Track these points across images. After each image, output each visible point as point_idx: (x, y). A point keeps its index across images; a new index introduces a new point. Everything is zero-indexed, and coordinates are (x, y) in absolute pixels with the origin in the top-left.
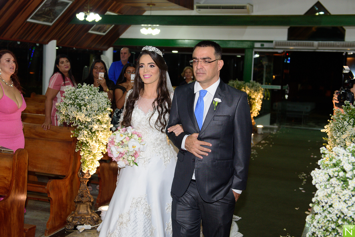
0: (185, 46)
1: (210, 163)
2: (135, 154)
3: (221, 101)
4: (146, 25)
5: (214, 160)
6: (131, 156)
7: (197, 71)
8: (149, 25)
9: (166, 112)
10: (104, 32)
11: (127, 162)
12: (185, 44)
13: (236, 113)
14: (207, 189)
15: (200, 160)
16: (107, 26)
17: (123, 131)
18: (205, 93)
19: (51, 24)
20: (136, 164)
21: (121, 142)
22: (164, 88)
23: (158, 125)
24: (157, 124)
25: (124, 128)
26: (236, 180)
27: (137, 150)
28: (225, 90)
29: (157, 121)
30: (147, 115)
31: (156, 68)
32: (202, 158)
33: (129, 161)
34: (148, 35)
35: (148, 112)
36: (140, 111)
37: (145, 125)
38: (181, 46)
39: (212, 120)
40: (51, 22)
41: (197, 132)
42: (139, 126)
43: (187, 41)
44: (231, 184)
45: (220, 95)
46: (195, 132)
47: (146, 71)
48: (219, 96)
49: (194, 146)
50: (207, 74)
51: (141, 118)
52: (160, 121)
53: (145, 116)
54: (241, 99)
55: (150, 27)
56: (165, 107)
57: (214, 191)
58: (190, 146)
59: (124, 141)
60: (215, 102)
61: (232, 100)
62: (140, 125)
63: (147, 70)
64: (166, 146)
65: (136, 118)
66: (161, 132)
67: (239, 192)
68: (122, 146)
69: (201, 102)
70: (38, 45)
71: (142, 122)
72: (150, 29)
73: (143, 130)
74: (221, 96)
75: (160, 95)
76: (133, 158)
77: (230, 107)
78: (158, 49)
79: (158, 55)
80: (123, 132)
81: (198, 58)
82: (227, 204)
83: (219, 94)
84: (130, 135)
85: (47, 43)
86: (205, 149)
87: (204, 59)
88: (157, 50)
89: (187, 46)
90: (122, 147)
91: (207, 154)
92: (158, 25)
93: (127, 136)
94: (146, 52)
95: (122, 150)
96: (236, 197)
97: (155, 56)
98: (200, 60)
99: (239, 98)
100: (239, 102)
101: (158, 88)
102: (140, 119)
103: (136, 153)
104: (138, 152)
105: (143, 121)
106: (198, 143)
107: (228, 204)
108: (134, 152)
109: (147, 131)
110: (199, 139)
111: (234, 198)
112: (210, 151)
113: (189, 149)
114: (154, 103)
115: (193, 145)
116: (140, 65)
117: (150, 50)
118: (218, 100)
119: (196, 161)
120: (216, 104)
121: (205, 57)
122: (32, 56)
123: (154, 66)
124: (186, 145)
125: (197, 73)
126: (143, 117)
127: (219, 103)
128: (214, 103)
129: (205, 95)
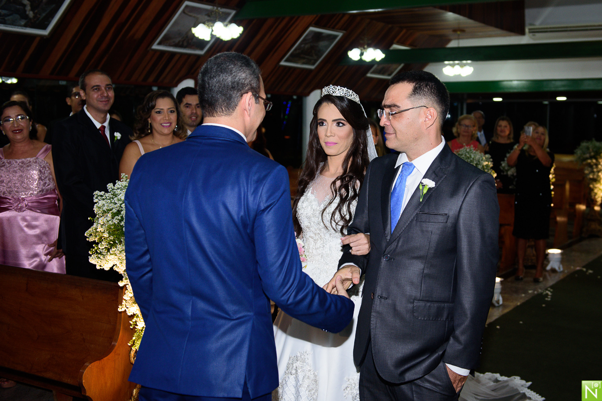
0: (512, 91)
3: (435, 186)
4: (451, 62)
5: (410, 300)
8: (457, 62)
9: (353, 198)
10: (389, 75)
12: (512, 88)
15: (383, 297)
16: (394, 66)
18: (411, 170)
19: (313, 67)
23: (336, 221)
29: (335, 213)
30: (323, 205)
31: (347, 127)
34: (456, 76)
35: (325, 200)
36: (313, 198)
37: (318, 224)
38: (507, 91)
39: (415, 219)
40: (313, 64)
43: (515, 83)
47: (329, 134)
51: (312, 210)
52: (340, 211)
53: (318, 208)
55: (458, 64)
60: (424, 186)
61: (458, 186)
62: (310, 223)
63: (331, 132)
65: (303, 210)
70: (295, 97)
72: (457, 67)
75: (349, 170)
77: (451, 197)
85: (308, 94)
88: (350, 93)
89: (515, 91)
92: (469, 62)
100: (471, 190)
109: (322, 235)
114: (334, 183)
116: (319, 121)
117: (337, 94)
121: (389, 104)
122: (287, 112)
126: (315, 209)
127: (430, 190)
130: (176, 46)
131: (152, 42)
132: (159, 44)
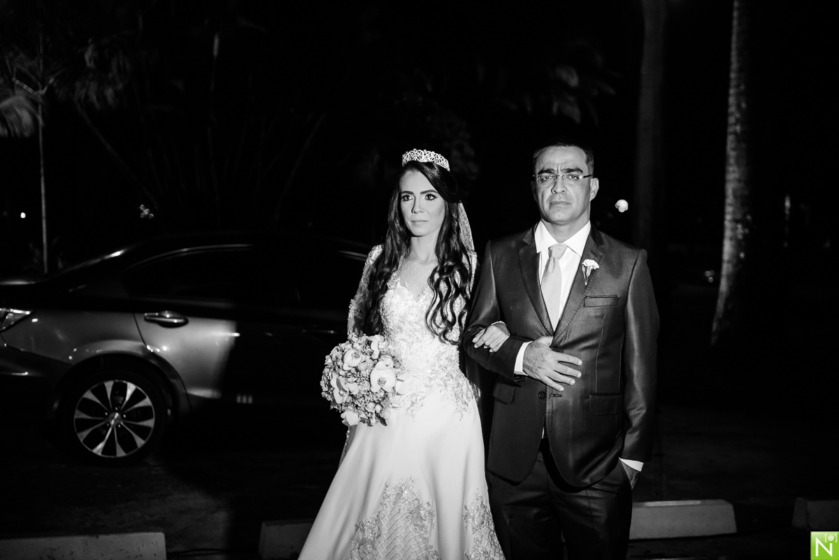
1: (578, 401)
2: (384, 399)
3: (598, 267)
5: (585, 394)
6: (374, 402)
7: (551, 197)
11: (363, 415)
13: (630, 292)
14: (571, 459)
15: (556, 394)
17: (360, 344)
18: (563, 251)
20: (383, 421)
21: (353, 371)
22: (454, 242)
23: (438, 324)
24: (435, 321)
25: (365, 337)
26: (630, 440)
27: (389, 390)
28: (603, 244)
29: (434, 315)
30: (421, 300)
32: (561, 388)
33: (368, 413)
35: (424, 294)
36: (406, 291)
37: (416, 323)
39: (582, 305)
41: (548, 334)
42: (401, 324)
44: (620, 448)
45: (594, 254)
46: (544, 334)
47: (417, 210)
48: (593, 256)
49: (544, 363)
50: (574, 205)
52: (441, 312)
53: (416, 303)
54: (638, 263)
56: (455, 284)
57: (585, 462)
58: (537, 364)
59: (362, 367)
60: (586, 267)
61: (621, 265)
62: (404, 322)
63: (420, 207)
65: (395, 307)
67: (636, 465)
68: (356, 379)
69: (556, 269)
71: (410, 316)
73: (411, 333)
74: (596, 256)
76: (378, 408)
77: (617, 278)
78: (439, 156)
79: (441, 168)
80: (359, 347)
81: (556, 169)
82: (614, 493)
83: (592, 251)
84: (375, 356)
86: (570, 371)
87: (570, 171)
88: (439, 158)
90: (356, 382)
91: (573, 382)
93: (368, 357)
94: (415, 165)
95: (355, 388)
96: (632, 478)
97: (435, 172)
98: (561, 174)
99: (634, 261)
100: (636, 268)
103: (386, 396)
104: (390, 395)
105: (412, 314)
106: (553, 357)
107: (615, 495)
108: (382, 394)
109: (420, 337)
110: (555, 347)
111: (627, 481)
112: (579, 375)
113: (534, 370)
114: (432, 276)
115: (544, 361)
116: (403, 195)
117: (424, 160)
118: (591, 264)
119: (548, 396)
120: (588, 273)
121: (571, 168)
123: (435, 197)
124: (527, 363)
125: (551, 204)
126: (411, 305)
127: (593, 271)
128: (584, 269)
129: (562, 255)
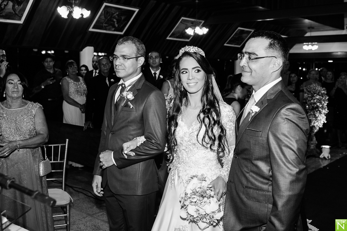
4: (307, 43)
8: (310, 43)
9: (214, 124)
23: (206, 142)
24: (205, 140)
29: (204, 137)
35: (192, 126)
38: (335, 57)
43: (339, 53)
47: (191, 78)
51: (184, 133)
52: (208, 135)
56: (213, 119)
63: (192, 76)
64: (215, 166)
66: (209, 149)
72: (310, 46)
75: (206, 103)
79: (201, 56)
89: (339, 57)
92: (316, 43)
101: (203, 96)
102: (182, 134)
114: (199, 115)
123: (200, 71)
130: (177, 38)
131: (167, 37)
132: (170, 37)
